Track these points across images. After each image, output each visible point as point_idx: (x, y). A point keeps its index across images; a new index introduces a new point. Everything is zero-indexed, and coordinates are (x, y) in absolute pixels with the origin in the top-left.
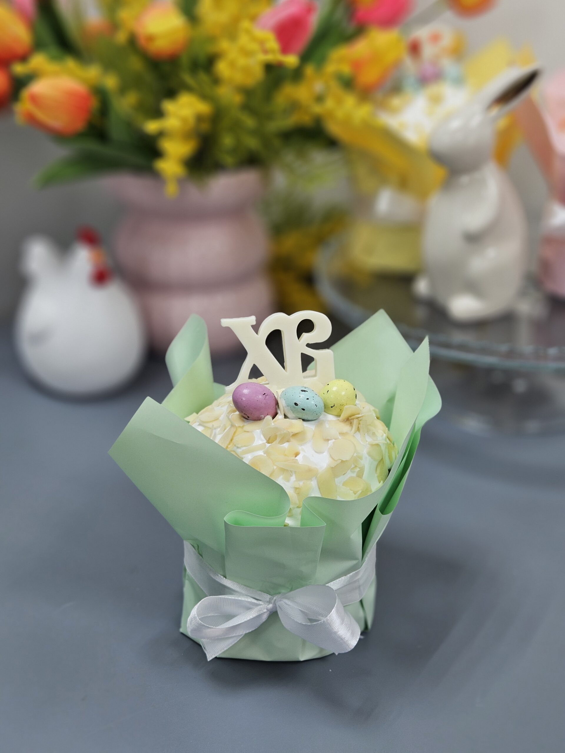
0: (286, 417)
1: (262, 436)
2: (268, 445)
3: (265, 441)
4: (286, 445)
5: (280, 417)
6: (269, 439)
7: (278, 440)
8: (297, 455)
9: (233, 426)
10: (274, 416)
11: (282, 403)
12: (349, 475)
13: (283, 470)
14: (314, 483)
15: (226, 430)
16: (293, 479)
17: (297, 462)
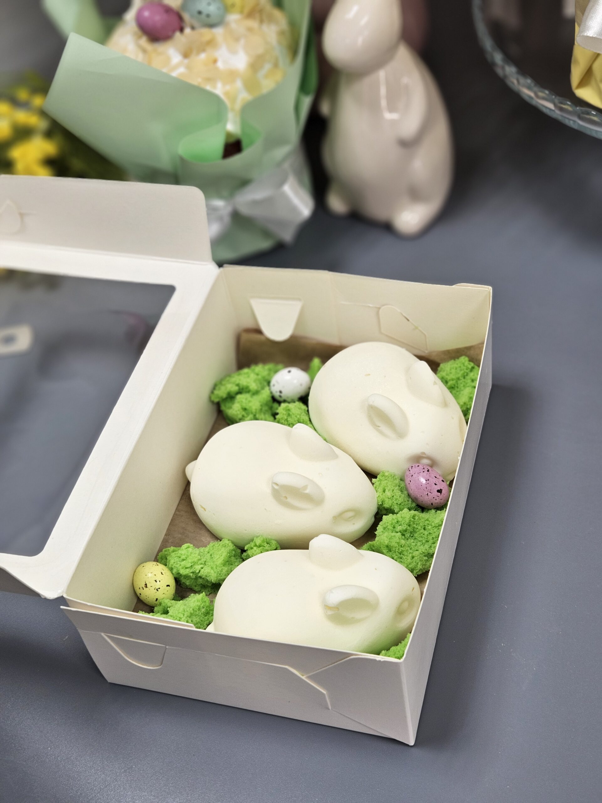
0: (193, 28)
2: (186, 61)
4: (203, 56)
5: (187, 31)
6: (186, 54)
8: (215, 61)
9: (144, 51)
10: (182, 30)
11: (186, 16)
12: (268, 67)
13: (209, 80)
14: (239, 84)
15: (140, 57)
16: (219, 85)
17: (217, 68)
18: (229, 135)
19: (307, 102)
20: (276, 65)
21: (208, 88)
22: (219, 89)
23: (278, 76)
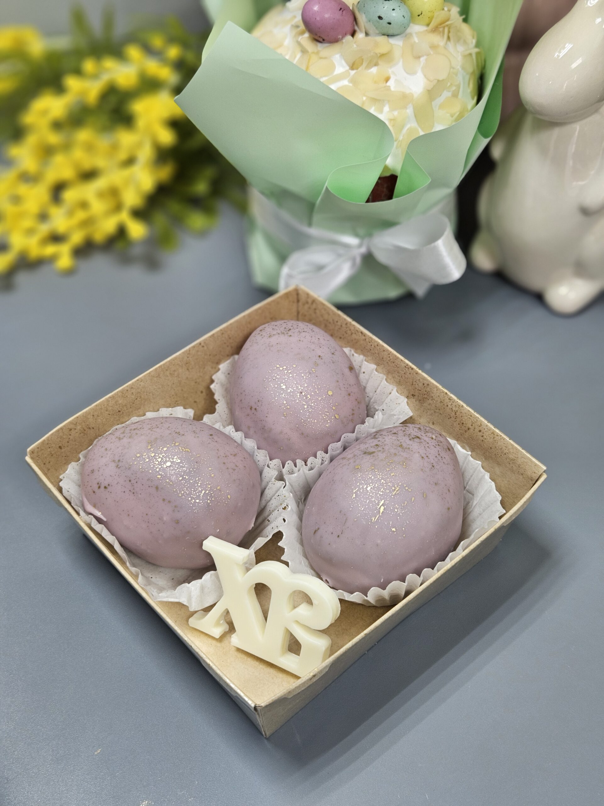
0: (367, 34)
1: (343, 62)
2: (353, 72)
3: (347, 68)
4: (374, 70)
5: (360, 35)
6: (353, 64)
7: (365, 64)
8: (387, 80)
9: (304, 51)
10: (353, 34)
11: (362, 18)
13: (374, 100)
14: (410, 111)
15: (297, 58)
16: (386, 109)
17: (388, 88)
18: (386, 168)
19: (483, 142)
20: (455, 95)
21: (372, 111)
22: (385, 115)
23: (456, 109)
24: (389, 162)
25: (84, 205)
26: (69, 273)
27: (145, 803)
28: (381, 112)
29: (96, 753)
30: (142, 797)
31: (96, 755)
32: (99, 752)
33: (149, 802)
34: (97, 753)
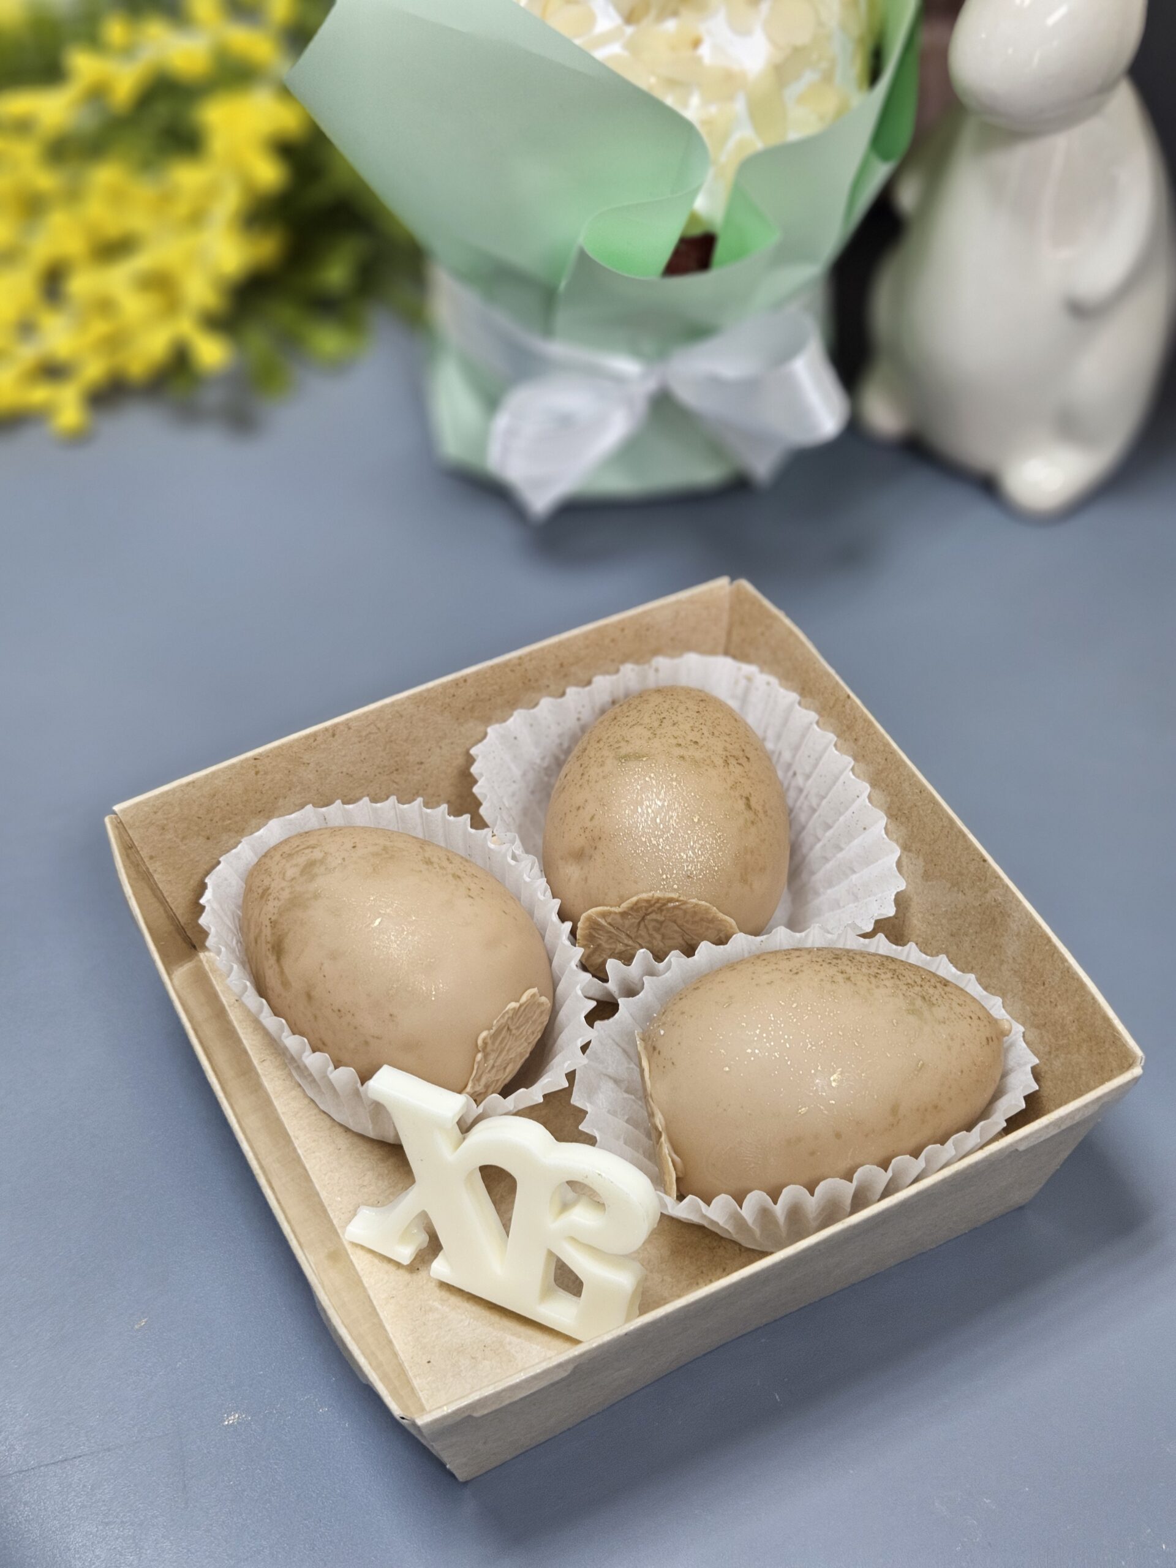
1: (611, 9)
2: (629, 30)
3: (620, 21)
4: (671, 25)
6: (631, 13)
7: (653, 13)
8: (696, 43)
12: (809, 77)
13: (672, 83)
14: (739, 106)
16: (695, 100)
17: (698, 60)
18: (694, 218)
19: (881, 172)
20: (827, 78)
21: (669, 101)
22: (693, 109)
23: (829, 104)
24: (701, 204)
25: (105, 306)
26: (78, 439)
27: (234, 1416)
28: (685, 105)
29: (136, 1327)
30: (227, 1406)
31: (138, 1330)
32: (143, 1324)
33: (242, 1415)
34: (139, 1326)
